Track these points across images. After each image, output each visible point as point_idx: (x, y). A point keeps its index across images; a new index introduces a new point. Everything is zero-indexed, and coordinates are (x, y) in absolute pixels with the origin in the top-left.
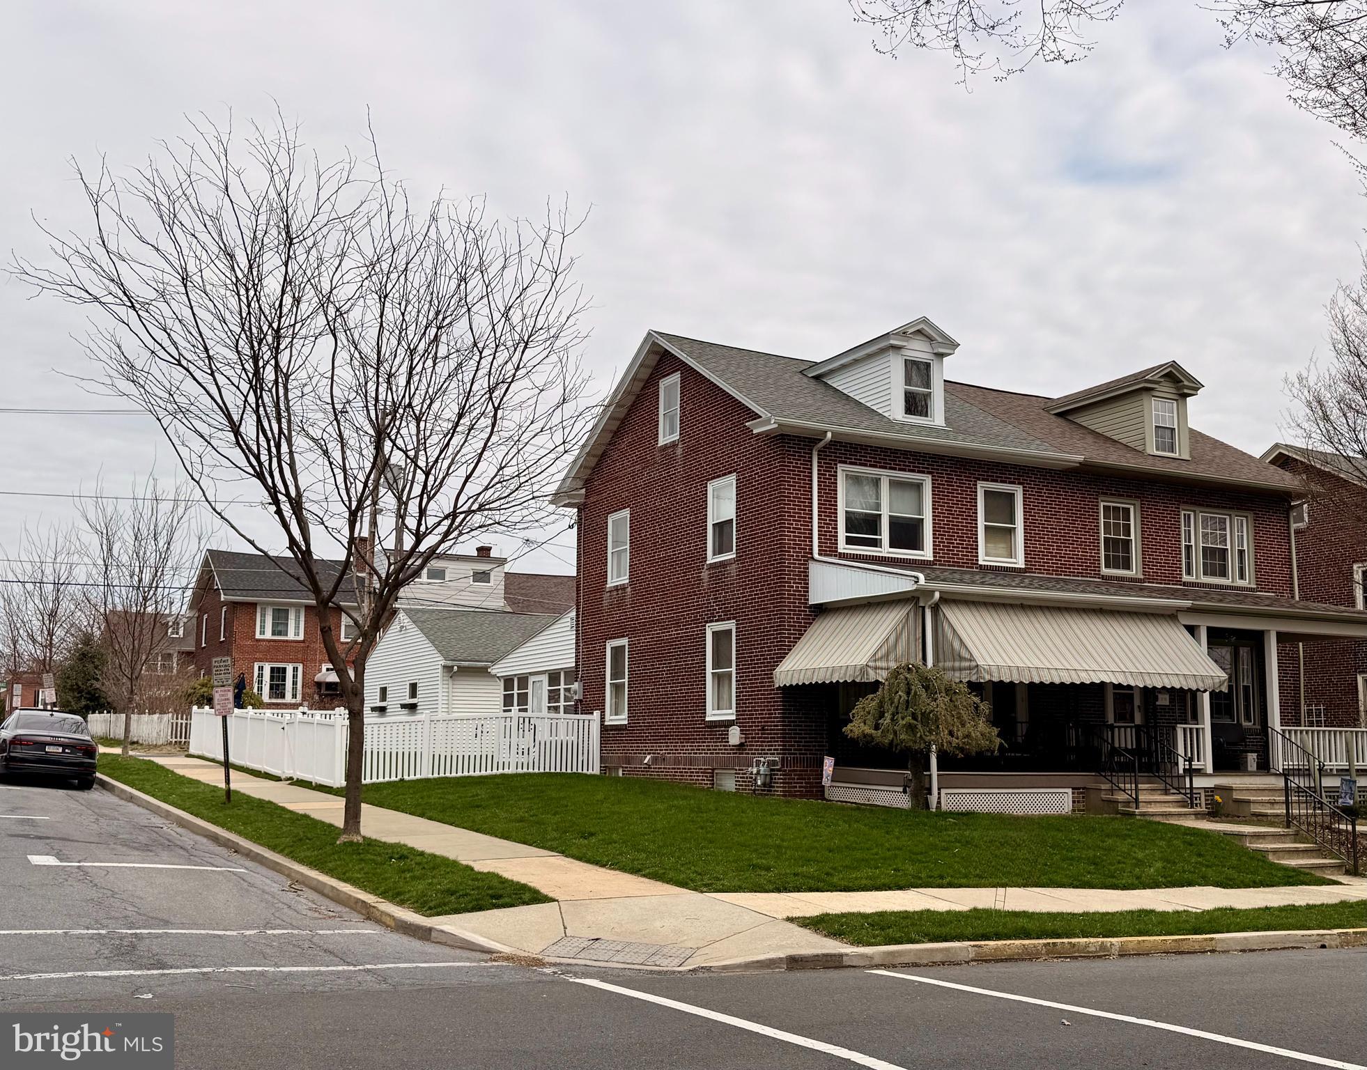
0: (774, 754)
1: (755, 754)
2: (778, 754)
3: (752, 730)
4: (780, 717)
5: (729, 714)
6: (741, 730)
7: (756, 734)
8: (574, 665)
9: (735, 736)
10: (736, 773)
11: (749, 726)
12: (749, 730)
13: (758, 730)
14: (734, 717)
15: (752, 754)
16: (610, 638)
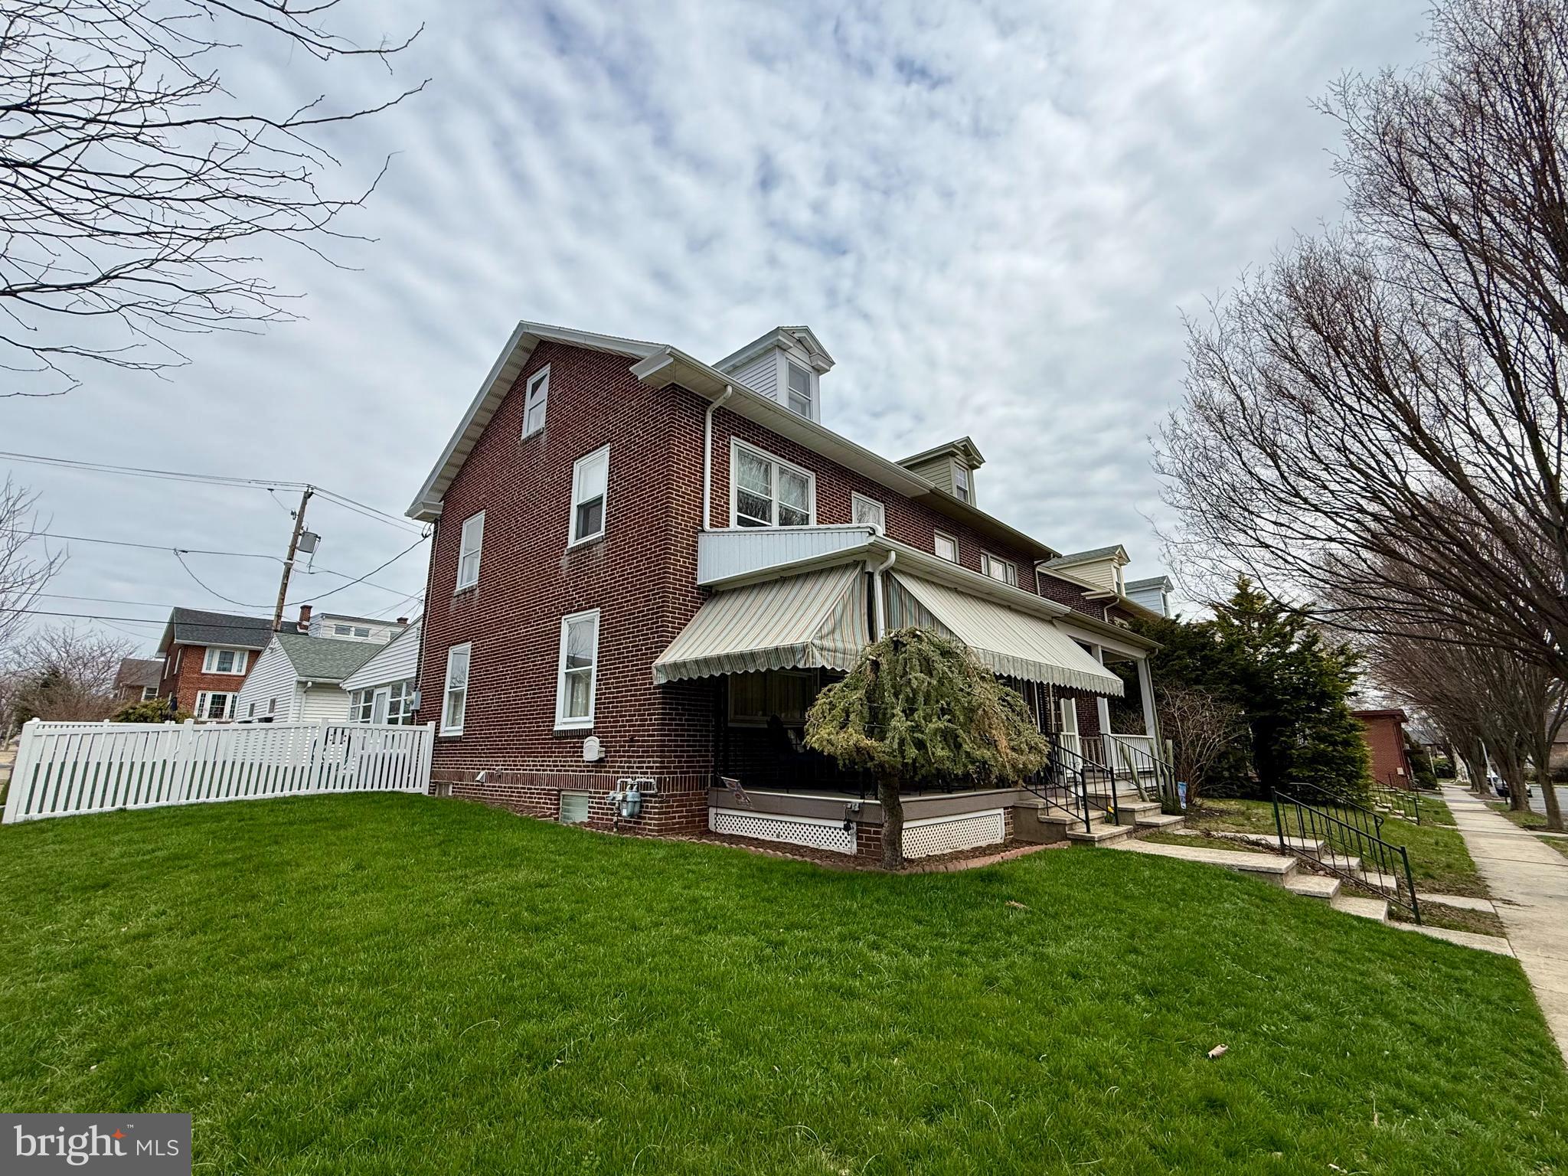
0: (647, 773)
1: (618, 772)
2: (652, 773)
3: (616, 742)
4: (658, 725)
5: (586, 722)
6: (601, 742)
7: (620, 746)
8: (415, 675)
9: (592, 749)
10: (590, 797)
11: (612, 737)
12: (611, 742)
13: (625, 741)
14: (591, 726)
15: (614, 772)
16: (454, 644)
